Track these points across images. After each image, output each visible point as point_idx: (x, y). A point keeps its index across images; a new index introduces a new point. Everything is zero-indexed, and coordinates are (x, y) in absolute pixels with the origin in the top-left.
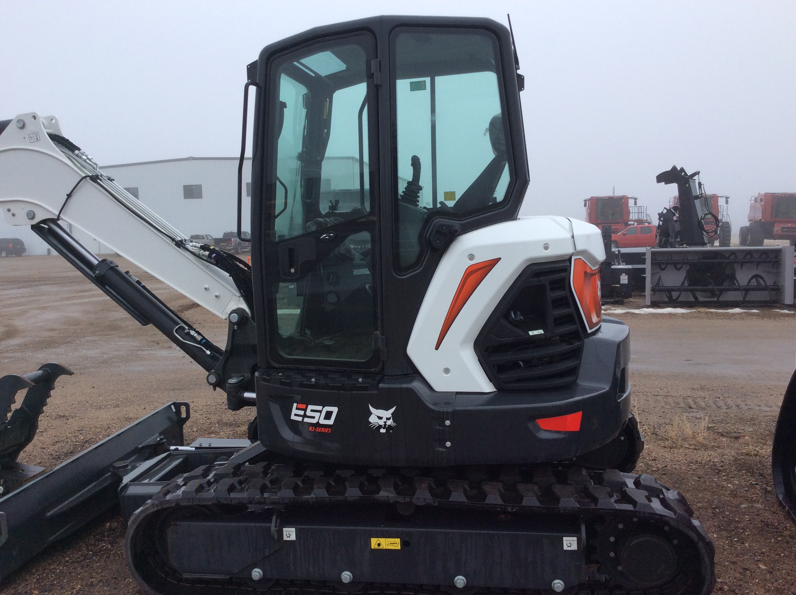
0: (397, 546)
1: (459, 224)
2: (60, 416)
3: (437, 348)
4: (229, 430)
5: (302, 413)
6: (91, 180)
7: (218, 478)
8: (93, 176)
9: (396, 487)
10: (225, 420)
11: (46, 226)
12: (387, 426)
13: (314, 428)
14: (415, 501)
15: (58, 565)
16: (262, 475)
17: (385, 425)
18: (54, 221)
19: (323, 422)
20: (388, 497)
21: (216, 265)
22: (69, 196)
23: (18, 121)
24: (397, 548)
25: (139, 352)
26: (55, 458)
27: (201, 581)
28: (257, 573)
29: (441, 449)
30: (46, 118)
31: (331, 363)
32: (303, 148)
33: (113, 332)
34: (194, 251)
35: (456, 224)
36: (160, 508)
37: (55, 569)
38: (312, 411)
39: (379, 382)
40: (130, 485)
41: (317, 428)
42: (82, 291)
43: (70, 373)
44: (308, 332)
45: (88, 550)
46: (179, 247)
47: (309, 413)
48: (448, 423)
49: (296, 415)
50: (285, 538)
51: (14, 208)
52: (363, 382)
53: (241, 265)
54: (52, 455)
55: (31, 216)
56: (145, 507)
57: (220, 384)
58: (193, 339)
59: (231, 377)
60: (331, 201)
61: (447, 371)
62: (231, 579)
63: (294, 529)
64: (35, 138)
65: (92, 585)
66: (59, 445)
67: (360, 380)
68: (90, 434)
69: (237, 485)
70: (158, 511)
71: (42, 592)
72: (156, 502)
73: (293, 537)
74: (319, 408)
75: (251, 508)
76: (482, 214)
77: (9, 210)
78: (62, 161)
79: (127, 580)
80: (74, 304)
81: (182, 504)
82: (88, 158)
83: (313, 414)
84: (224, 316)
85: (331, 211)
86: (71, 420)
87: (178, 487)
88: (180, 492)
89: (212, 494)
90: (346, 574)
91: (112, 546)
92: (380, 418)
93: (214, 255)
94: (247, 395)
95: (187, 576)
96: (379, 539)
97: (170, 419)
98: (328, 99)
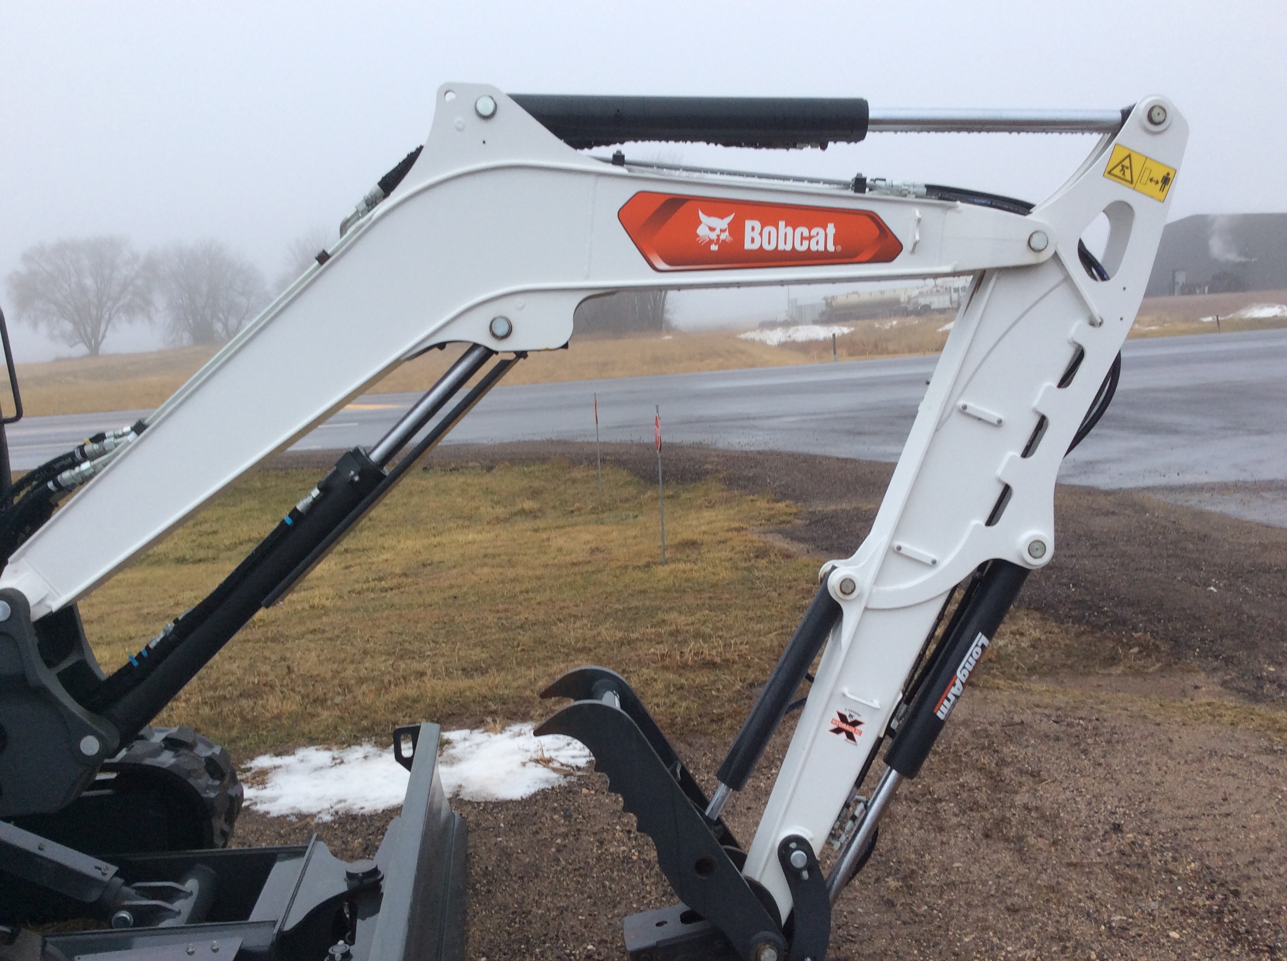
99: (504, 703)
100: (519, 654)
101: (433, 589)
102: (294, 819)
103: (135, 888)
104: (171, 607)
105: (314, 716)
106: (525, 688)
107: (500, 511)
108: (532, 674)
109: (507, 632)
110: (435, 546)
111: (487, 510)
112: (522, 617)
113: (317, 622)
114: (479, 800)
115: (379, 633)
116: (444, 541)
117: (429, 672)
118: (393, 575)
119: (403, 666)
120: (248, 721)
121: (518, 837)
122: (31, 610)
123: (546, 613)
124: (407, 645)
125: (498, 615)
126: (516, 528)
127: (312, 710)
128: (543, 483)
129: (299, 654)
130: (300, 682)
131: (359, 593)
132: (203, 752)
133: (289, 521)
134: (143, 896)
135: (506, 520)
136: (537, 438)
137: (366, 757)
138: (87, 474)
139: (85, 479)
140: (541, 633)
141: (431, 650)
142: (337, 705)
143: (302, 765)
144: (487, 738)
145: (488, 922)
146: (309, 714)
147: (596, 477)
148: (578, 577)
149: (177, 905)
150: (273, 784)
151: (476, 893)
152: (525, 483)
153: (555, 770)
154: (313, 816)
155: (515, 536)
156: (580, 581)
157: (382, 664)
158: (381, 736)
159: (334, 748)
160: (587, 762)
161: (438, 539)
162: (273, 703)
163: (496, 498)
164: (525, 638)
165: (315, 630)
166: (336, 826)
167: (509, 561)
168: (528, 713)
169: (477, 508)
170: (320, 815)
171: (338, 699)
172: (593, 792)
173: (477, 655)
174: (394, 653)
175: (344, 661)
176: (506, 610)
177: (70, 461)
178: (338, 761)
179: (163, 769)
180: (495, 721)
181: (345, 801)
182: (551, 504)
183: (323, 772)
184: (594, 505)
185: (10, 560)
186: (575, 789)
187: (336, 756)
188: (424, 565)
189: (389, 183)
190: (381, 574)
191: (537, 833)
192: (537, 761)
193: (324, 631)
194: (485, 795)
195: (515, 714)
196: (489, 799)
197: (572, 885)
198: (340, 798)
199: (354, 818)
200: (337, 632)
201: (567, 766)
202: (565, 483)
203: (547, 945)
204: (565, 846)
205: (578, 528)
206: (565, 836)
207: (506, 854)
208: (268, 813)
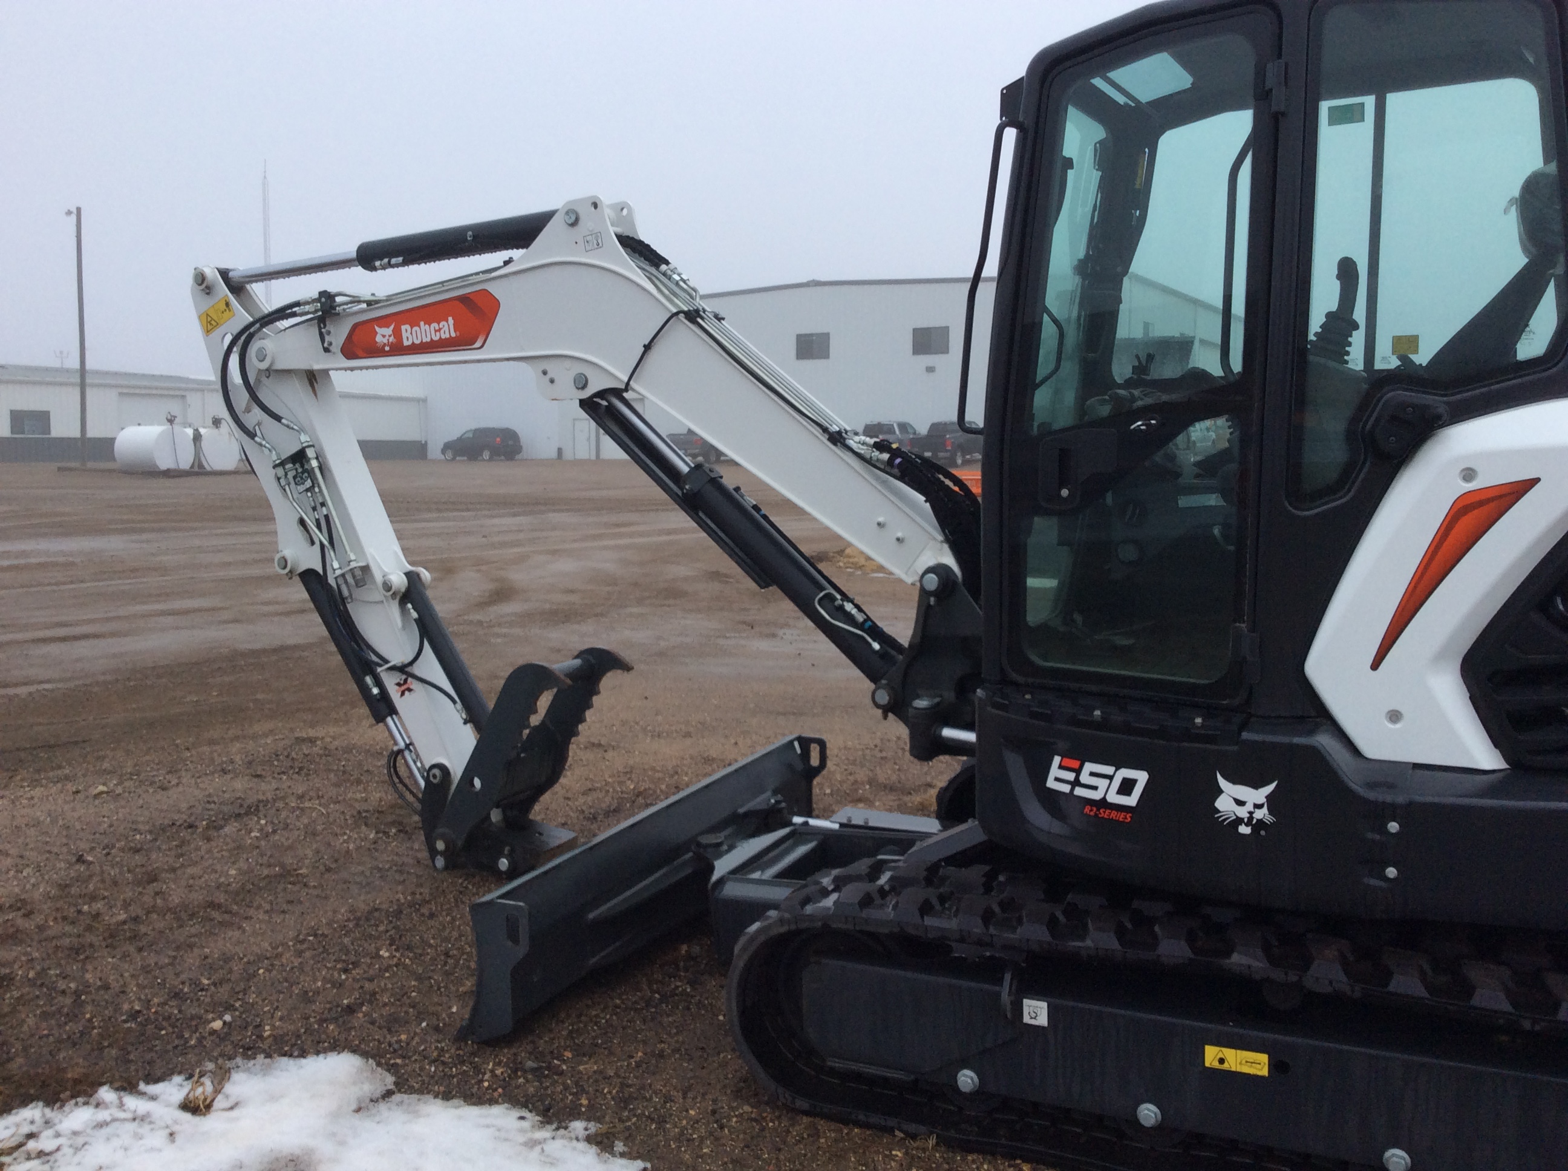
0: (1262, 1069)
1: (1445, 403)
2: (593, 745)
3: (1375, 665)
4: (891, 799)
5: (1070, 776)
6: (686, 318)
7: (898, 885)
8: (689, 310)
9: (1267, 948)
10: (882, 778)
11: (605, 403)
12: (1255, 821)
13: (1095, 809)
14: (1309, 983)
15: (603, 1011)
16: (982, 890)
17: (1251, 818)
18: (617, 393)
19: (1114, 798)
20: (1249, 967)
21: (901, 478)
22: (647, 348)
23: (567, 213)
24: (1260, 1073)
25: (721, 641)
26: (589, 818)
27: (858, 1077)
28: (967, 1079)
29: (1373, 882)
30: (612, 207)
31: (1135, 682)
32: (1088, 248)
33: (671, 602)
34: (862, 452)
35: (1436, 402)
36: (793, 927)
37: (597, 1016)
38: (1092, 774)
39: (1243, 727)
40: (728, 879)
41: (1101, 811)
42: (617, 525)
43: (626, 667)
44: (1078, 618)
45: (653, 992)
46: (835, 444)
47: (1085, 778)
48: (1393, 827)
49: (1057, 779)
50: (1027, 1019)
51: (553, 368)
52: (1203, 725)
53: (948, 482)
54: (583, 812)
55: (582, 383)
56: (766, 923)
57: (896, 707)
58: (849, 618)
59: (918, 697)
60: (1137, 357)
61: (1395, 716)
62: (916, 1081)
63: (1044, 1005)
64: (595, 242)
65: (661, 1055)
66: (595, 795)
67: (1198, 720)
68: (645, 781)
69: (935, 901)
70: (789, 932)
71: (578, 1056)
72: (787, 915)
73: (1043, 1020)
74: (1109, 770)
75: (959, 951)
76: (1498, 383)
77: (545, 373)
78: (638, 285)
79: (722, 1055)
80: (605, 548)
81: (834, 926)
82: (682, 280)
83: (1093, 781)
84: (910, 578)
85: (1135, 377)
86: (610, 754)
87: (825, 893)
88: (829, 902)
89: (890, 913)
90: (1149, 1110)
91: (693, 988)
92: (1240, 803)
93: (898, 460)
94: (948, 732)
95: (833, 1064)
96: (1224, 1049)
97: (790, 766)
98: (1147, 150)
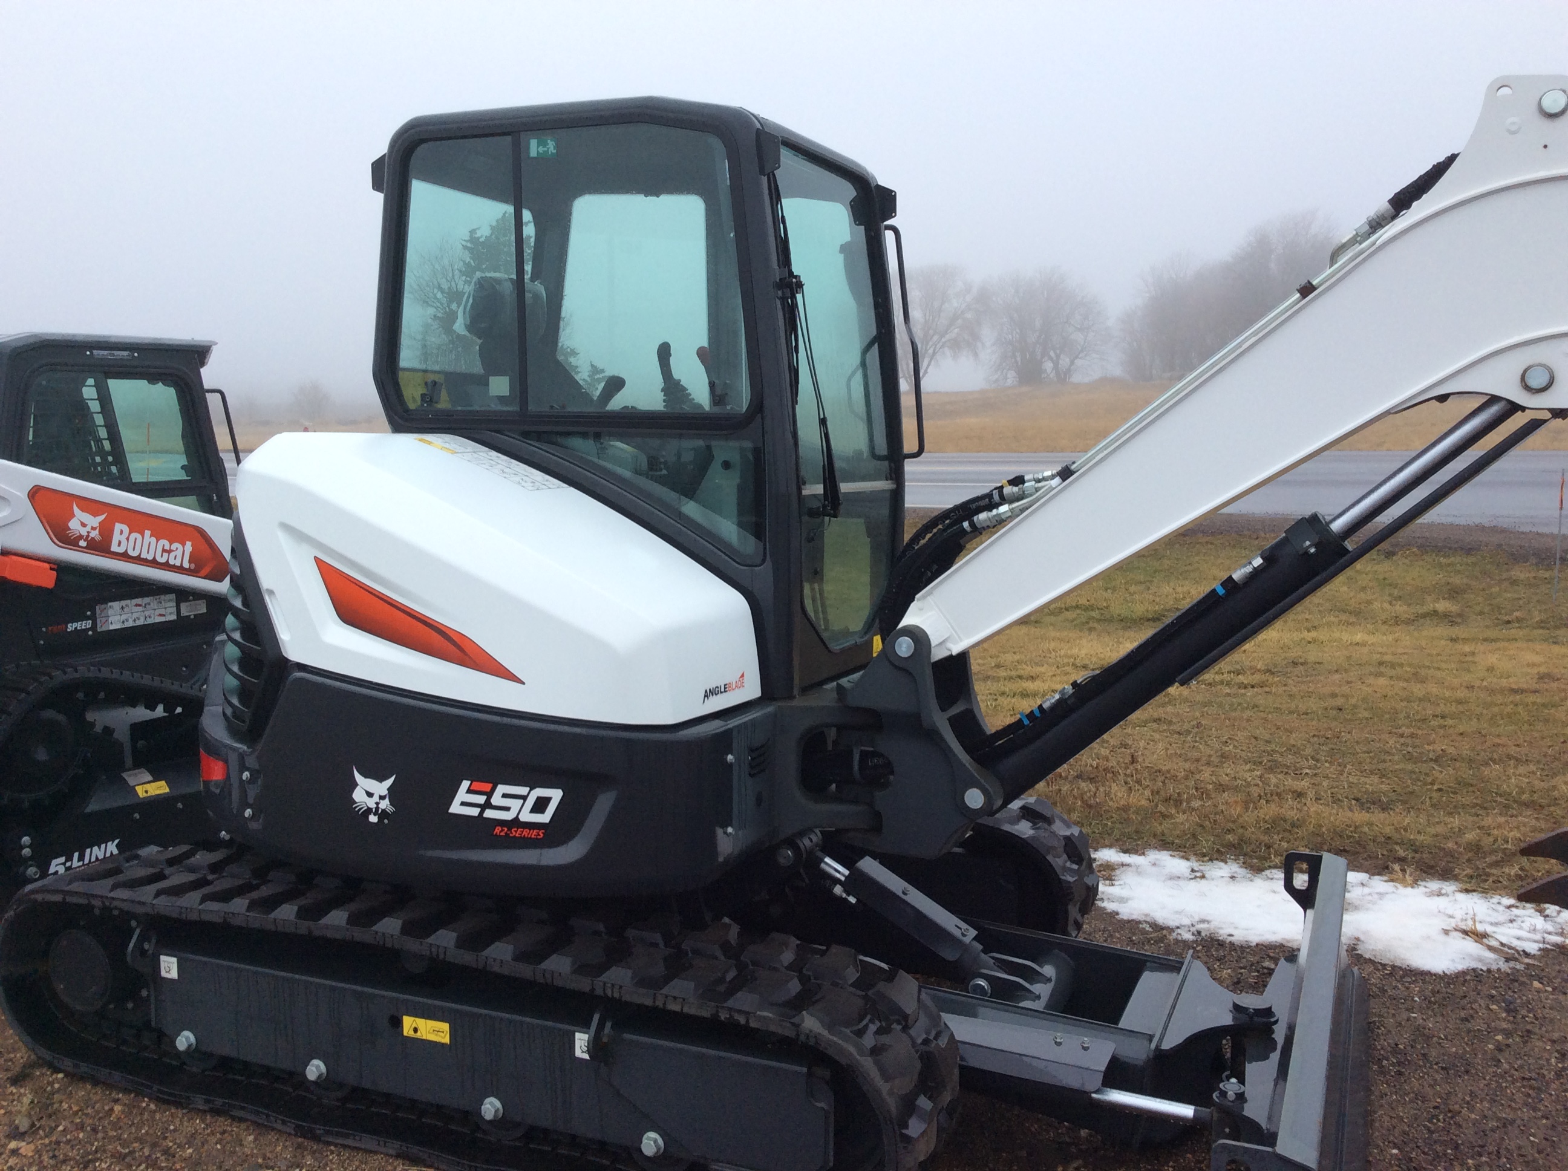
99: (1416, 851)
100: (1434, 795)
101: (1309, 694)
102: (1148, 928)
103: (993, 958)
104: (992, 668)
105: (1168, 817)
106: (1446, 838)
107: (1400, 608)
108: (1456, 822)
109: (1415, 763)
110: (1310, 642)
111: (1381, 605)
112: (1438, 747)
113: (1161, 710)
114: (1387, 962)
115: (1241, 735)
116: (1322, 637)
117: (1311, 794)
118: (1255, 671)
119: (1274, 780)
120: (1090, 806)
121: (1440, 1019)
122: (932, 650)
123: (1473, 749)
124: (1276, 756)
125: (1402, 740)
126: (1425, 633)
127: (1163, 809)
128: (1465, 580)
129: (1142, 744)
130: (1146, 774)
131: (1210, 684)
132: (1061, 830)
133: (1221, 591)
134: (1001, 968)
135: (1409, 622)
136: (1462, 521)
137: (1232, 877)
138: (1003, 517)
139: (1001, 522)
140: (1467, 773)
141: (1310, 768)
142: (1193, 809)
143: (1154, 869)
144: (1394, 890)
145: (1400, 1109)
146: (1161, 812)
147: (1548, 581)
148: (1520, 709)
149: (1037, 988)
150: (1121, 882)
151: (1383, 1071)
152: (1440, 577)
153: (1491, 948)
154: (1171, 930)
155: (1423, 644)
156: (1524, 715)
157: (1248, 774)
158: (1251, 857)
159: (1193, 858)
160: (1540, 950)
161: (1314, 634)
162: (1118, 793)
163: (1396, 592)
164: (1444, 775)
165: (1160, 720)
166: (1199, 948)
167: (1415, 674)
168: (1451, 870)
169: (1369, 602)
170: (1179, 931)
171: (1196, 804)
172: (1550, 989)
173: (1372, 784)
174: (1261, 763)
175: (1198, 760)
176: (1412, 736)
177: (987, 502)
178: (1198, 874)
179: (1021, 838)
180: (1403, 871)
181: (1208, 922)
182: (1478, 608)
183: (1181, 883)
184: (1544, 616)
185: (917, 596)
186: (1521, 979)
187: (1196, 869)
188: (1295, 664)
189: (1402, 201)
190: (1238, 667)
191: (1467, 1020)
192: (1465, 933)
193: (1170, 723)
194: (1392, 957)
195: (1432, 867)
196: (1398, 964)
197: (1518, 1097)
198: (1203, 917)
199: (1221, 944)
200: (1186, 726)
201: (1510, 948)
202: (1501, 581)
203: (1484, 1159)
204: (1508, 1046)
205: (1519, 644)
206: (1508, 1034)
207: (1422, 1035)
208: (1117, 914)
